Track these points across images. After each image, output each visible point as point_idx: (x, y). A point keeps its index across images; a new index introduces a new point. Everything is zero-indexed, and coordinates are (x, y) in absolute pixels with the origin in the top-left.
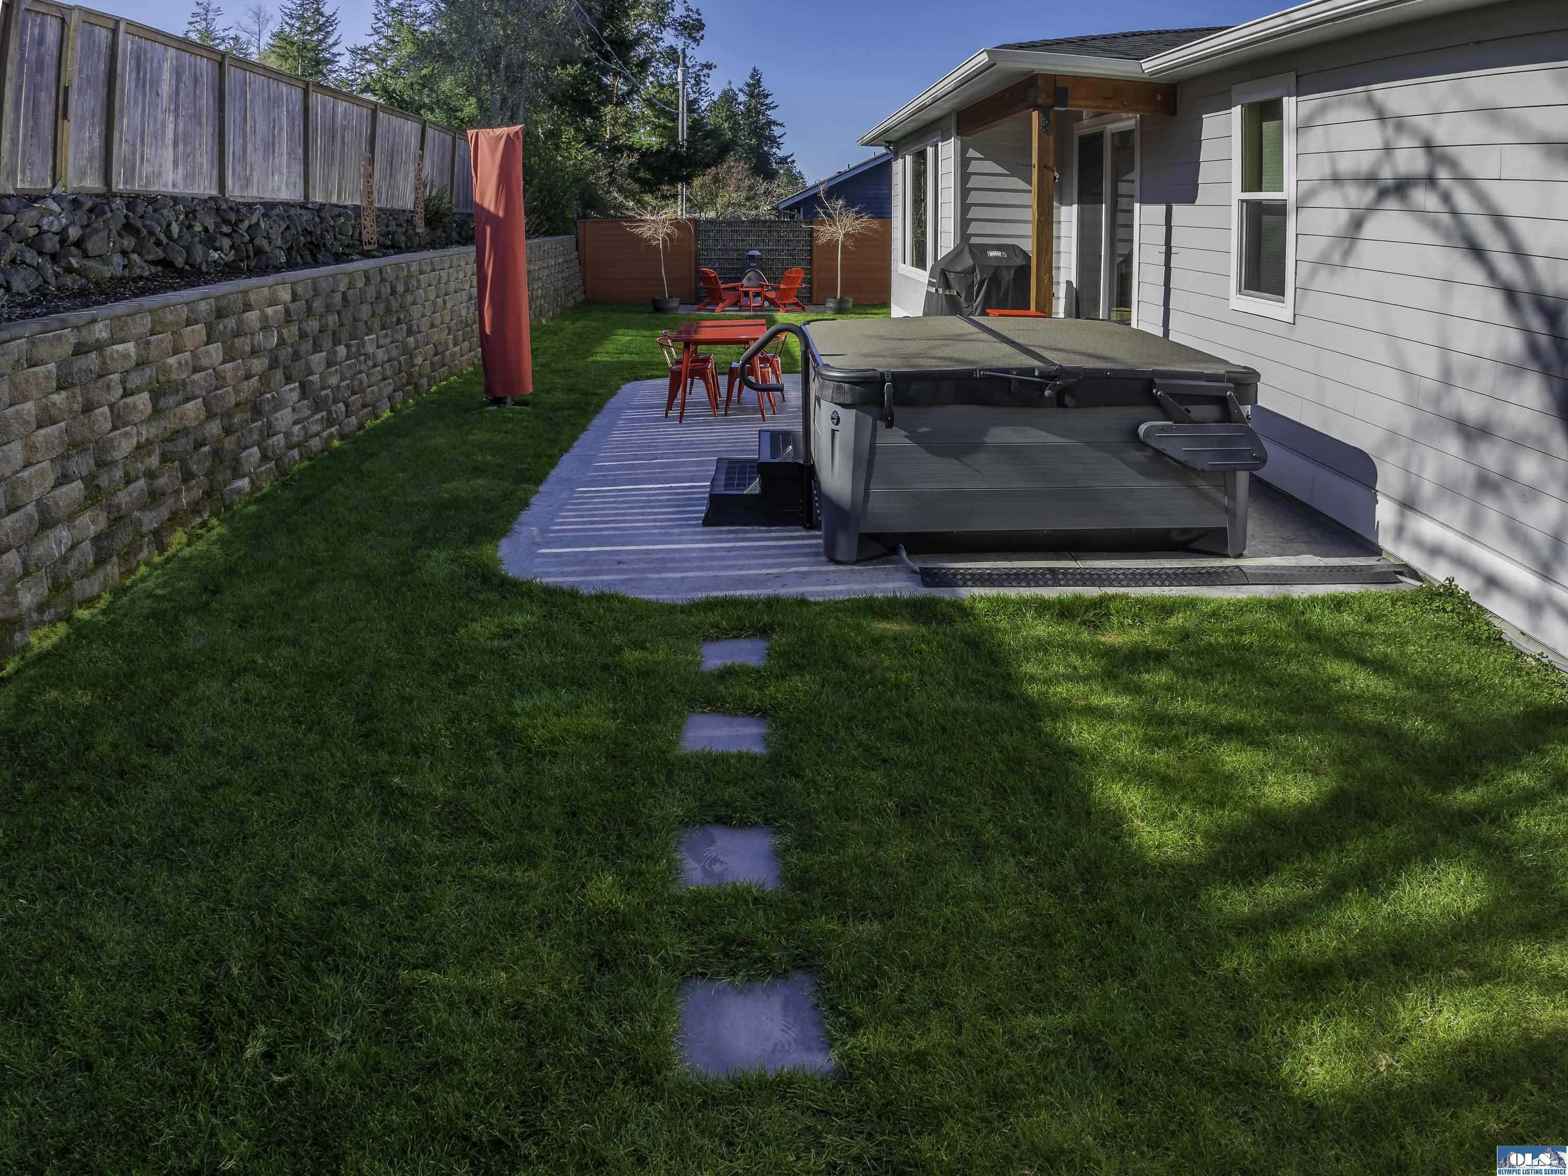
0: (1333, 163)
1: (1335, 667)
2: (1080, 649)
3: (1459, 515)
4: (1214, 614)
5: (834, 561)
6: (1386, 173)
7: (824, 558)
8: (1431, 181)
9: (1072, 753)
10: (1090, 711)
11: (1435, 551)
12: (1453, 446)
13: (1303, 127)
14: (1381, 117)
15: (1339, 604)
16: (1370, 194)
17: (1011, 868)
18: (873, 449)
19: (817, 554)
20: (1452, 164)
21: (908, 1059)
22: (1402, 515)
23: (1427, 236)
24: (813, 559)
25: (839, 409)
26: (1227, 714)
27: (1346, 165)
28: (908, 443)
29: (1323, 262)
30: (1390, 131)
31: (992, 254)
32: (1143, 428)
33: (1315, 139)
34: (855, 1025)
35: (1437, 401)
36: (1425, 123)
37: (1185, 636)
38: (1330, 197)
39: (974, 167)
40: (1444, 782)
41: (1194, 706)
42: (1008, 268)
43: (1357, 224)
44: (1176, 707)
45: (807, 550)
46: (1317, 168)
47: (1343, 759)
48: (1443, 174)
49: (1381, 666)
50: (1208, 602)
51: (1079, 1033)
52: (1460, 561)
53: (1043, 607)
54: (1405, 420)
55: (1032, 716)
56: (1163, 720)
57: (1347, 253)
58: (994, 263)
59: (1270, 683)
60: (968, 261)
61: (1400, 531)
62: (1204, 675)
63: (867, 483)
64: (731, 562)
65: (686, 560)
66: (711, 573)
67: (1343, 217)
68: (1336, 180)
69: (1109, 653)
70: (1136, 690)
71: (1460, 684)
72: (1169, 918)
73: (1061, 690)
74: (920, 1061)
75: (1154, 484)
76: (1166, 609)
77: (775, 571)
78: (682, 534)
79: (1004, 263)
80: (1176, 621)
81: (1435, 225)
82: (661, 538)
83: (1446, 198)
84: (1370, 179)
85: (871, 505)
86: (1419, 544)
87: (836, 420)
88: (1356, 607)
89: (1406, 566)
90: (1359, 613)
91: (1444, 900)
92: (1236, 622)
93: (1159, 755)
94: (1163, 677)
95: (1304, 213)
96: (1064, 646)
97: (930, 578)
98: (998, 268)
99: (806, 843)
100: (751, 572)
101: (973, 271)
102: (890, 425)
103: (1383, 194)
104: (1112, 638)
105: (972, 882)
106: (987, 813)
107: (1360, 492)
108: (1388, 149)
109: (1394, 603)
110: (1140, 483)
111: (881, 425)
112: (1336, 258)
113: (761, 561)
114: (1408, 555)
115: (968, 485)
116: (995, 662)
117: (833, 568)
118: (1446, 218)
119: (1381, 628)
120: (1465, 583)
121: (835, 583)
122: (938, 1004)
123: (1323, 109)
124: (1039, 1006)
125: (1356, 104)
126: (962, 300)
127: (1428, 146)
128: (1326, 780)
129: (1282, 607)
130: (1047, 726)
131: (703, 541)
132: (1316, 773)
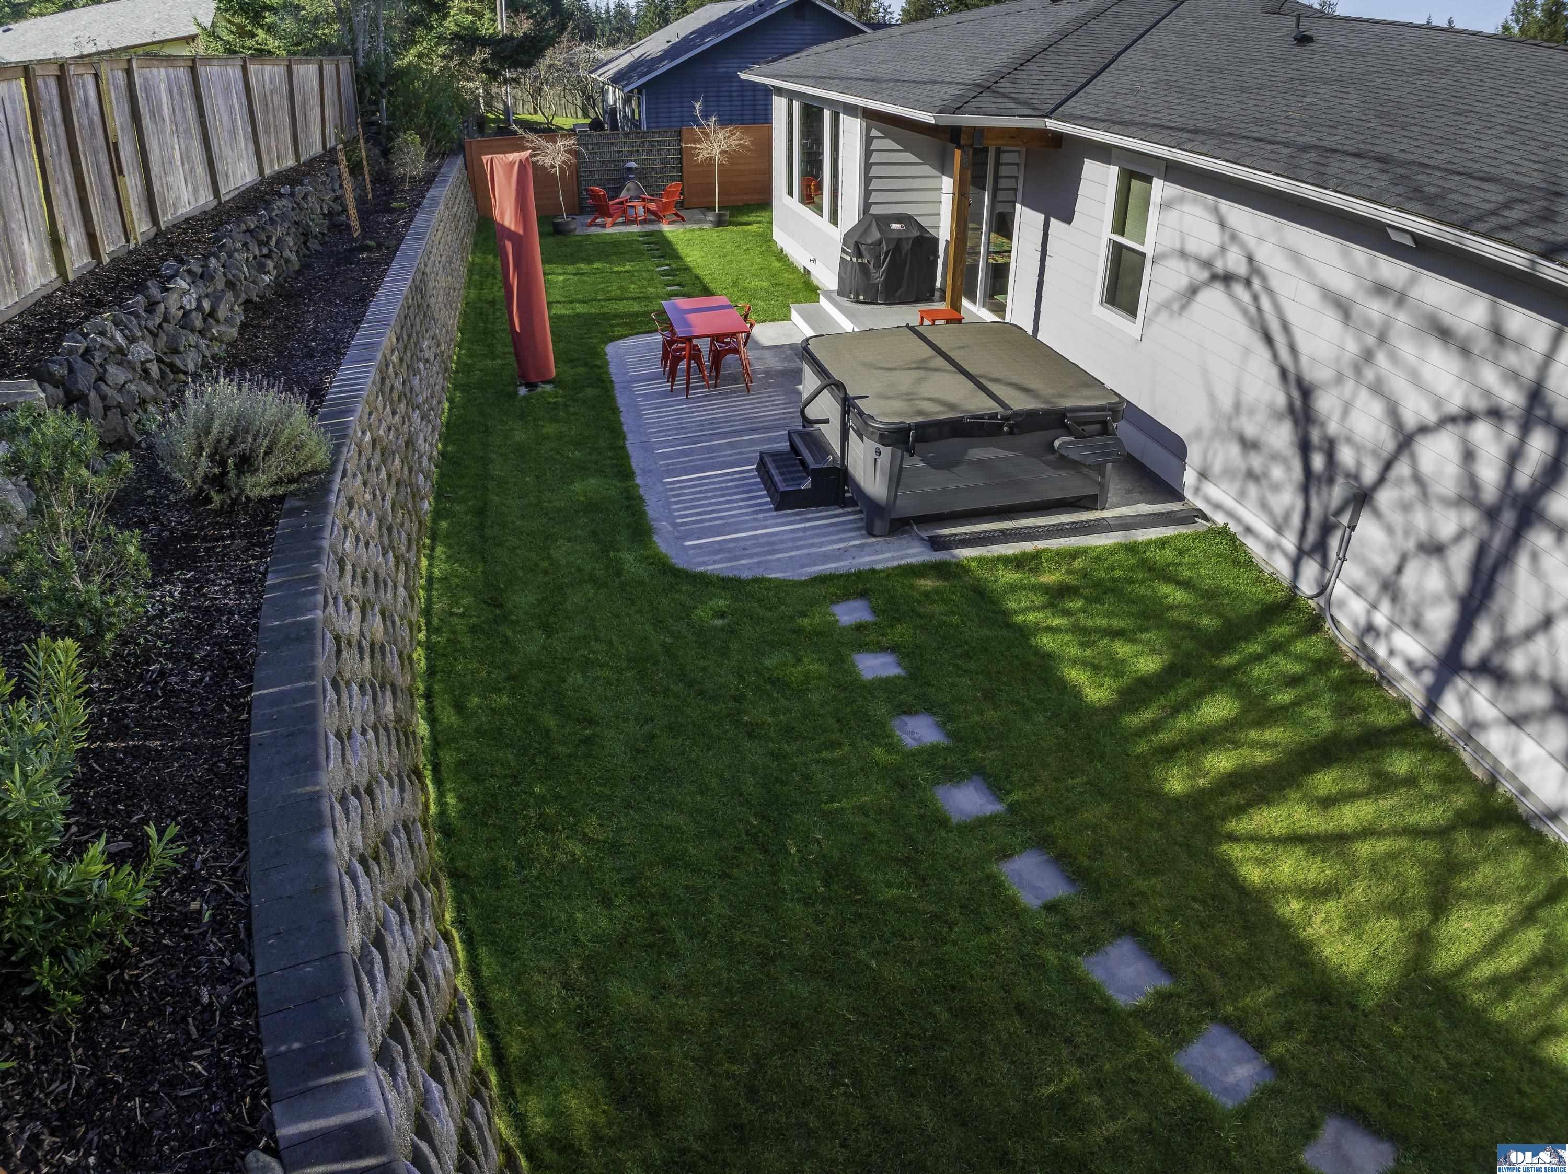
0: (1183, 241)
1: (1166, 589)
2: (1033, 588)
3: (1234, 488)
4: (1097, 557)
5: (871, 534)
6: (1219, 266)
7: (864, 532)
8: (1248, 283)
9: (1049, 656)
10: (1050, 629)
11: (1218, 506)
12: (1235, 450)
13: (1165, 205)
14: (1222, 224)
15: (1163, 543)
16: (1205, 275)
17: (1041, 719)
18: (901, 469)
19: (859, 529)
20: (1264, 278)
21: (1033, 802)
22: (1200, 481)
23: (1238, 316)
24: (857, 533)
25: (880, 446)
26: (1117, 623)
27: (1192, 247)
28: (922, 464)
29: (1166, 305)
30: (1226, 238)
31: (895, 226)
32: (1057, 443)
33: (1172, 216)
34: (1009, 792)
35: (1230, 420)
36: (1252, 242)
37: (1085, 574)
38: (1175, 264)
39: (876, 145)
40: (1219, 653)
41: (1100, 622)
42: (907, 239)
43: (1193, 290)
44: (1090, 623)
45: (851, 526)
46: (1170, 241)
47: (1174, 646)
48: (1256, 283)
49: (1186, 585)
50: (1094, 549)
51: (1089, 783)
52: (1230, 514)
53: (1006, 561)
54: (1208, 426)
55: (1023, 636)
56: (1085, 631)
57: (1184, 307)
58: (895, 236)
59: (1133, 602)
60: (876, 235)
61: (1197, 490)
62: (1098, 600)
63: (897, 489)
64: (811, 541)
65: (782, 542)
66: (804, 551)
67: (1184, 282)
68: (1183, 254)
69: (1046, 589)
70: (1067, 613)
71: (1228, 593)
72: (1112, 733)
73: (1032, 617)
74: (1038, 801)
75: (1061, 473)
76: (1074, 554)
77: (841, 545)
78: (766, 519)
79: (904, 236)
80: (1078, 564)
81: (1245, 312)
82: (754, 524)
83: (1256, 298)
84: (1207, 264)
85: (898, 502)
86: (1208, 500)
87: (878, 453)
88: (1172, 544)
89: (1200, 510)
90: (1175, 549)
91: (1221, 714)
92: (1109, 562)
93: (1088, 652)
94: (1079, 604)
95: (1156, 267)
96: (1023, 587)
97: (937, 544)
98: (899, 241)
99: (950, 718)
100: (830, 548)
101: (881, 243)
102: (912, 455)
103: (1214, 277)
104: (1047, 578)
105: (1028, 727)
106: (1022, 693)
107: (1174, 461)
108: (1223, 249)
109: (1194, 540)
110: (1051, 474)
111: (906, 455)
112: (1176, 307)
113: (828, 538)
114: (1200, 504)
115: (953, 486)
116: (993, 603)
117: (874, 540)
118: (1252, 310)
119: (1186, 560)
120: (1233, 528)
121: (882, 553)
122: (1036, 780)
123: (1181, 199)
124: (1072, 774)
125: (1206, 206)
126: (871, 266)
127: (1250, 259)
128: (1165, 657)
129: (1132, 548)
130: (1033, 641)
131: (783, 524)
132: (1161, 654)
